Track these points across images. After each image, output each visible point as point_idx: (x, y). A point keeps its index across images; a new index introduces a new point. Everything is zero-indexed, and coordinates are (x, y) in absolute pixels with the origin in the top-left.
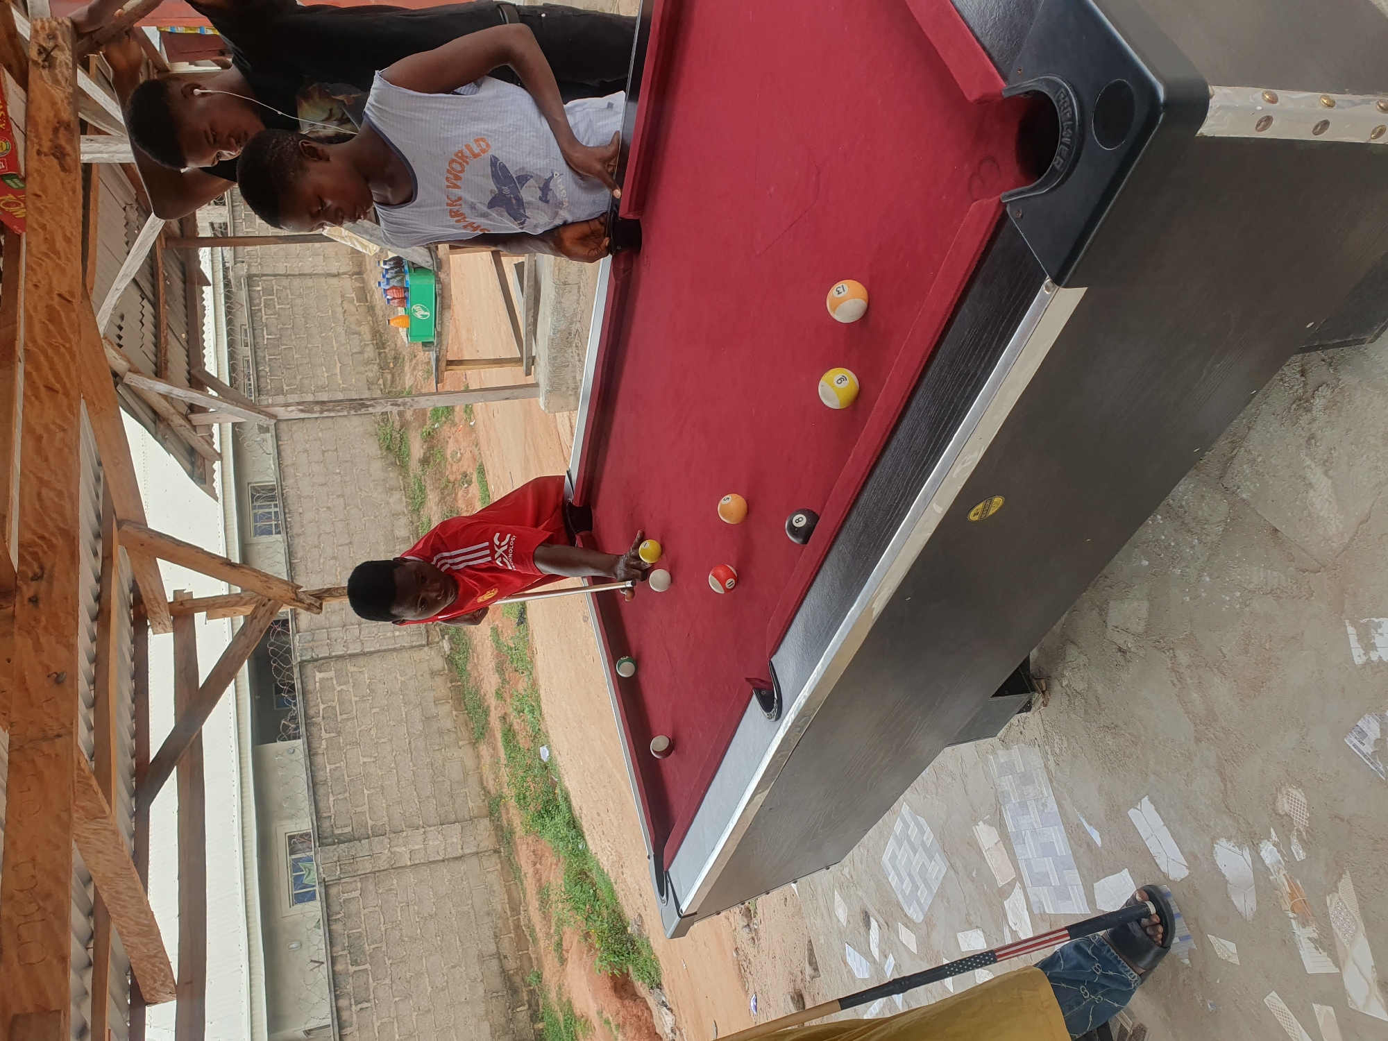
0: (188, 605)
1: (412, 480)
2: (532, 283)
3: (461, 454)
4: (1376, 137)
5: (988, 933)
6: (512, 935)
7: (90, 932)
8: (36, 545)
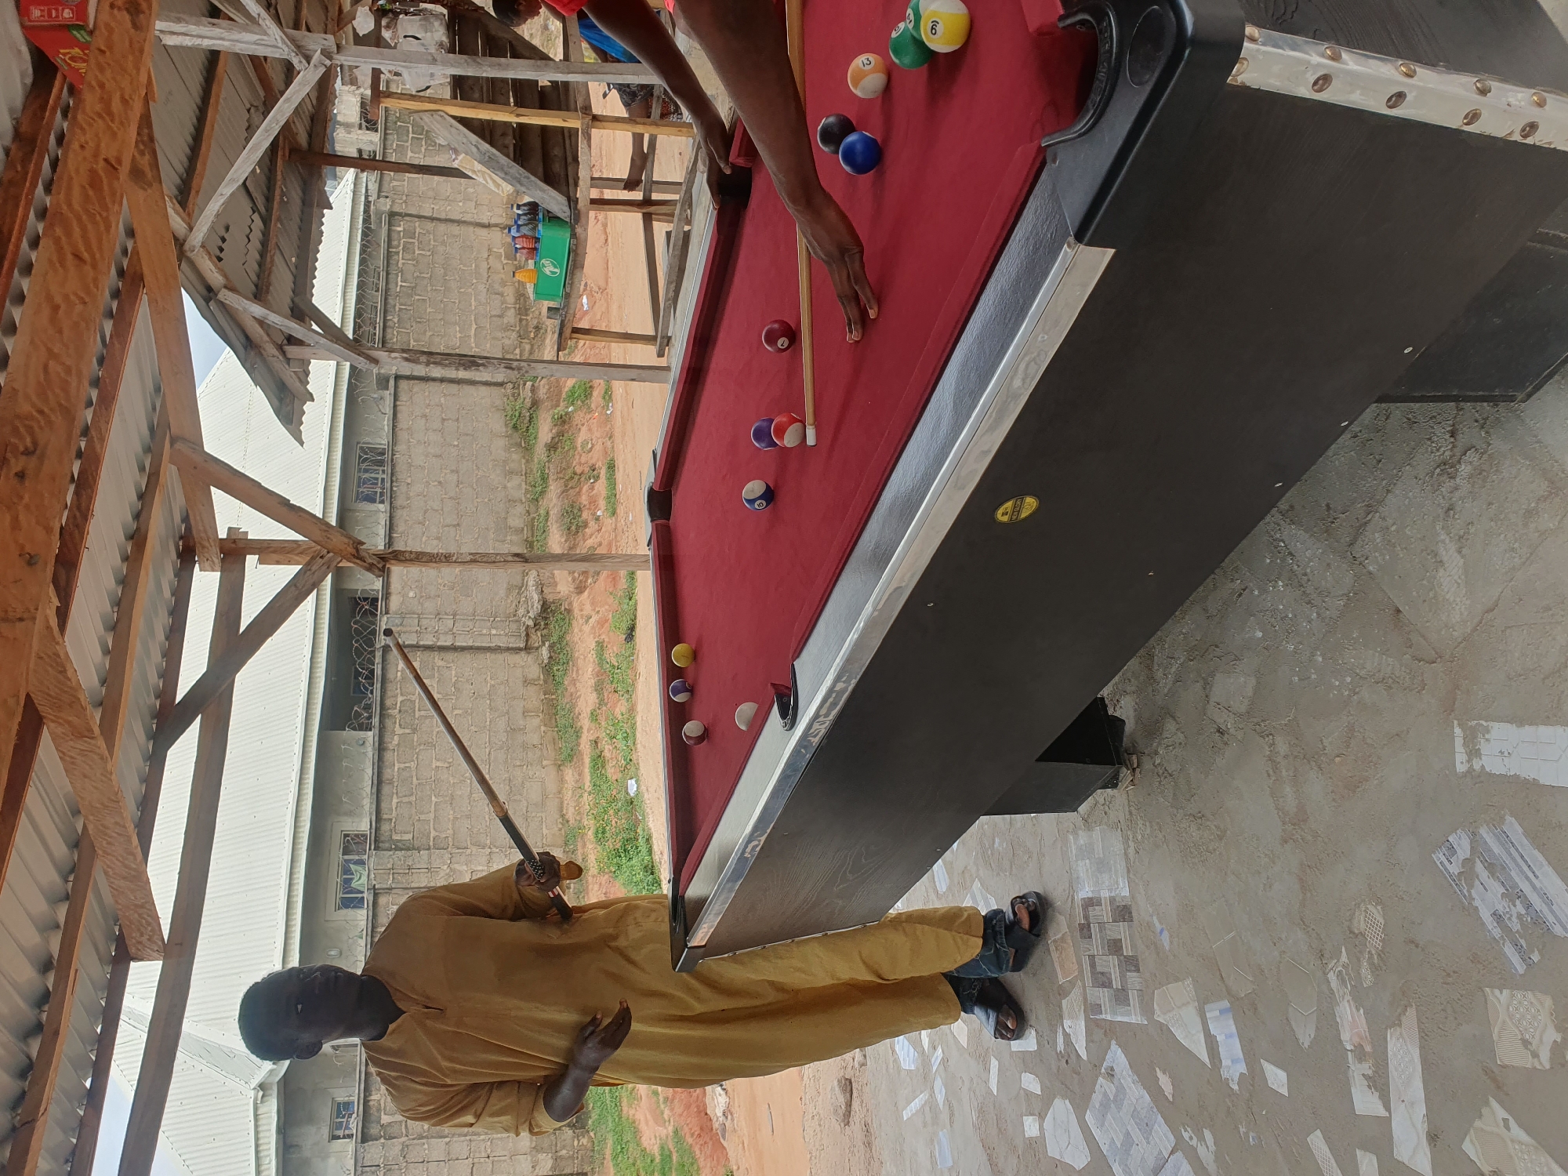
0: (241, 545)
1: (535, 466)
2: (677, 253)
3: (593, 445)
4: (1466, 124)
5: (1041, 1033)
7: (71, 864)
8: (33, 419)
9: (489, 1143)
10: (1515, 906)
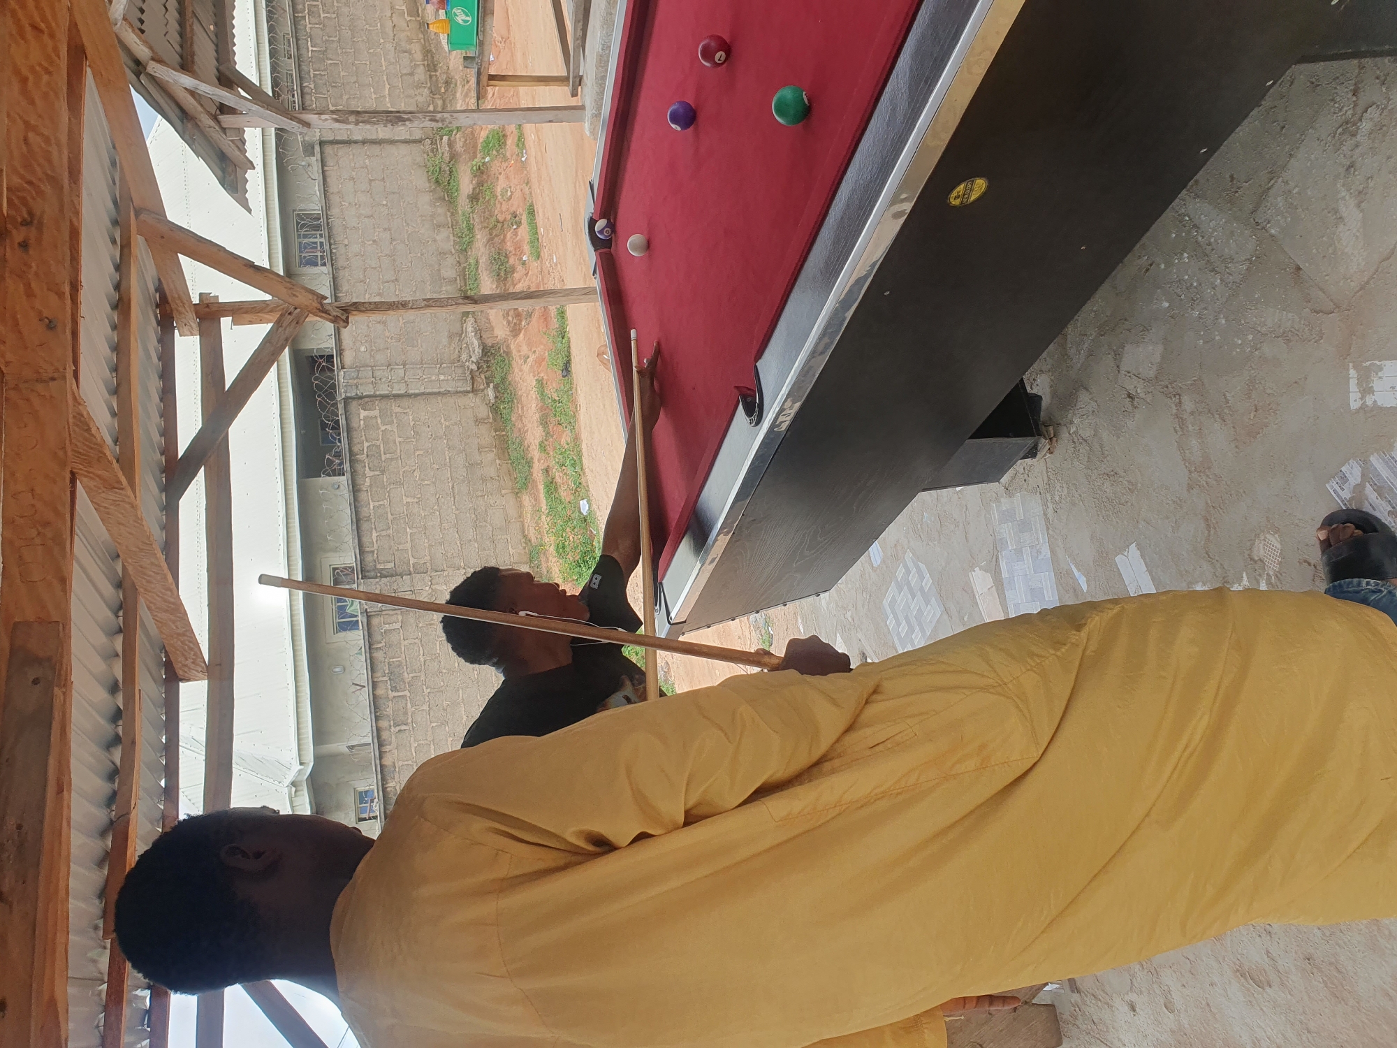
0: (214, 309)
1: (460, 218)
3: (511, 192)
7: (119, 603)
8: (24, 189)
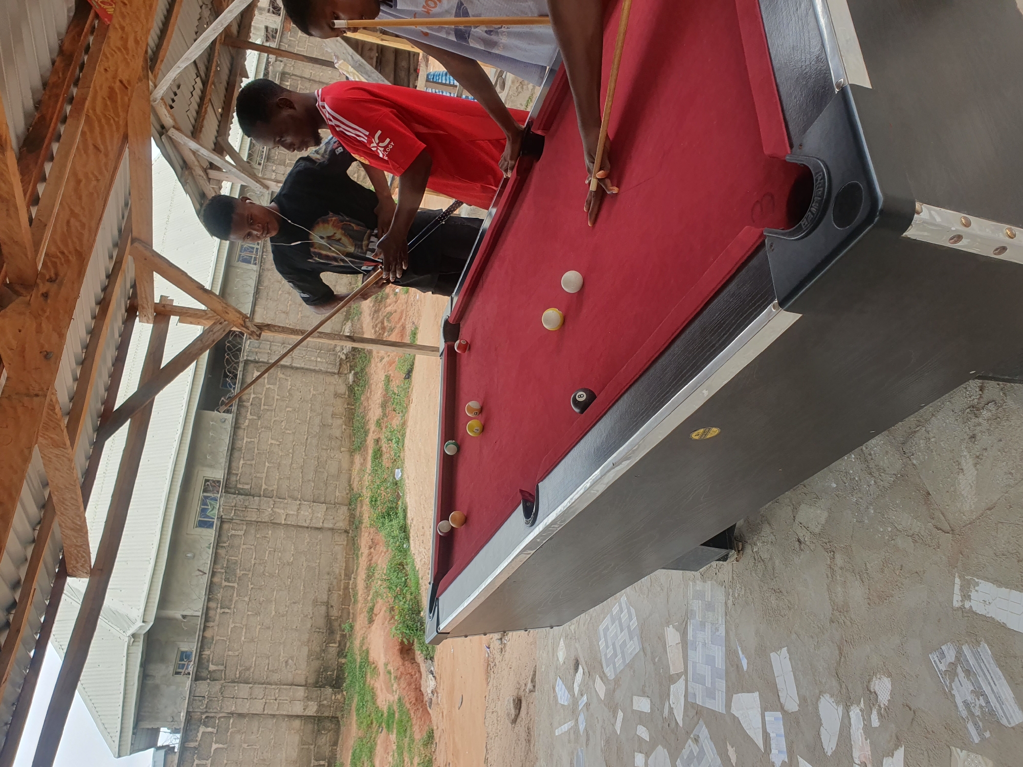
0: (168, 308)
5: (654, 703)
6: (341, 593)
7: (39, 519)
8: (57, 257)
9: (277, 691)
10: (979, 700)
